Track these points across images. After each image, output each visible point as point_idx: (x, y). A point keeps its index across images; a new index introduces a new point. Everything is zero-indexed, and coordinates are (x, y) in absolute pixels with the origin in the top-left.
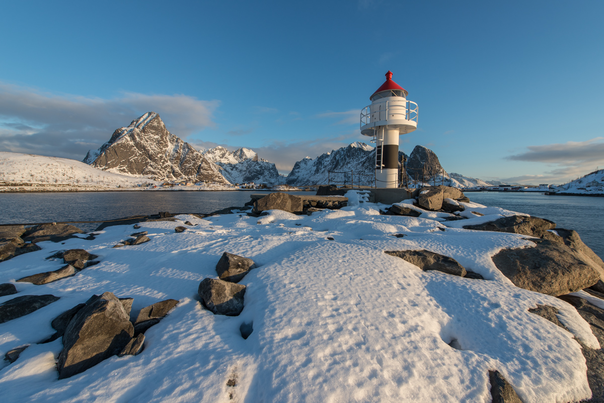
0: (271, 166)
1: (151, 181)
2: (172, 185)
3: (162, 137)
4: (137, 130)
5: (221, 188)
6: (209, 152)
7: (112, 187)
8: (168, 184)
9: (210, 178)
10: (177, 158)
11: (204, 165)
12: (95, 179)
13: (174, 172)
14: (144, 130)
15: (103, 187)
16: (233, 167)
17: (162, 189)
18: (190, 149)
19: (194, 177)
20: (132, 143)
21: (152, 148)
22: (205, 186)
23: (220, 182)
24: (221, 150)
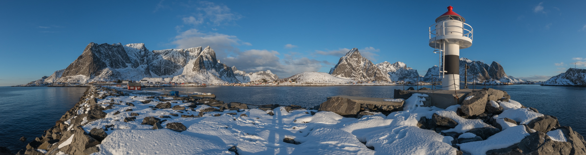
0: (414, 71)
1: (352, 81)
2: (361, 83)
3: (358, 59)
4: (349, 57)
5: (385, 84)
6: (380, 65)
7: (338, 84)
8: (360, 82)
9: (381, 79)
10: (365, 69)
11: (378, 72)
12: (332, 80)
13: (363, 76)
14: (351, 57)
15: (334, 84)
16: (393, 73)
17: (357, 85)
18: (371, 64)
19: (373, 78)
20: (346, 63)
21: (354, 64)
22: (377, 83)
23: (385, 81)
24: (386, 63)
